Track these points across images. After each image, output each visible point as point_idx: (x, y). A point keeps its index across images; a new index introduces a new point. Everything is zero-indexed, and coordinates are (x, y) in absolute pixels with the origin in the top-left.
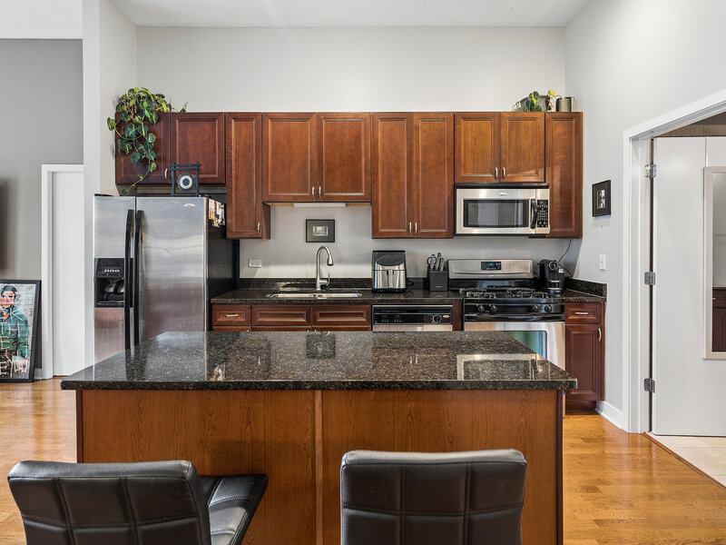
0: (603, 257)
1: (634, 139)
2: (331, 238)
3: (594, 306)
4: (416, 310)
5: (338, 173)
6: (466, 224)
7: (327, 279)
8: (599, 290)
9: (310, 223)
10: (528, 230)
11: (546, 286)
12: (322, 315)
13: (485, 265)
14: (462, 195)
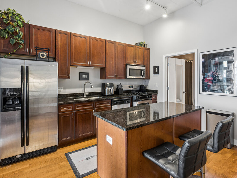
0: (157, 84)
1: (166, 57)
2: (88, 79)
3: (155, 95)
4: (122, 100)
5: (96, 58)
6: (129, 76)
7: (88, 93)
8: (156, 91)
9: (81, 74)
10: (141, 77)
11: (143, 91)
12: (98, 104)
13: (130, 87)
14: (129, 67)
